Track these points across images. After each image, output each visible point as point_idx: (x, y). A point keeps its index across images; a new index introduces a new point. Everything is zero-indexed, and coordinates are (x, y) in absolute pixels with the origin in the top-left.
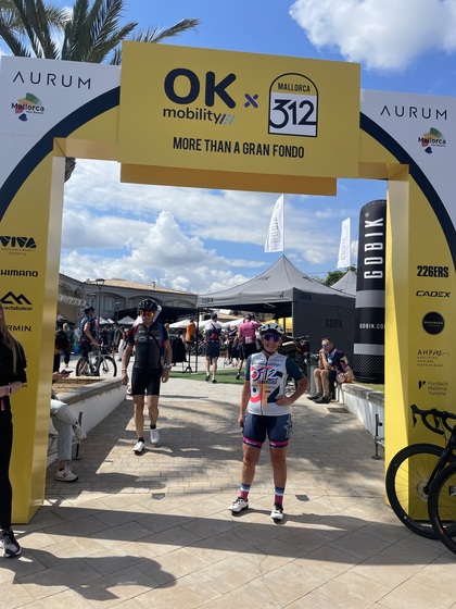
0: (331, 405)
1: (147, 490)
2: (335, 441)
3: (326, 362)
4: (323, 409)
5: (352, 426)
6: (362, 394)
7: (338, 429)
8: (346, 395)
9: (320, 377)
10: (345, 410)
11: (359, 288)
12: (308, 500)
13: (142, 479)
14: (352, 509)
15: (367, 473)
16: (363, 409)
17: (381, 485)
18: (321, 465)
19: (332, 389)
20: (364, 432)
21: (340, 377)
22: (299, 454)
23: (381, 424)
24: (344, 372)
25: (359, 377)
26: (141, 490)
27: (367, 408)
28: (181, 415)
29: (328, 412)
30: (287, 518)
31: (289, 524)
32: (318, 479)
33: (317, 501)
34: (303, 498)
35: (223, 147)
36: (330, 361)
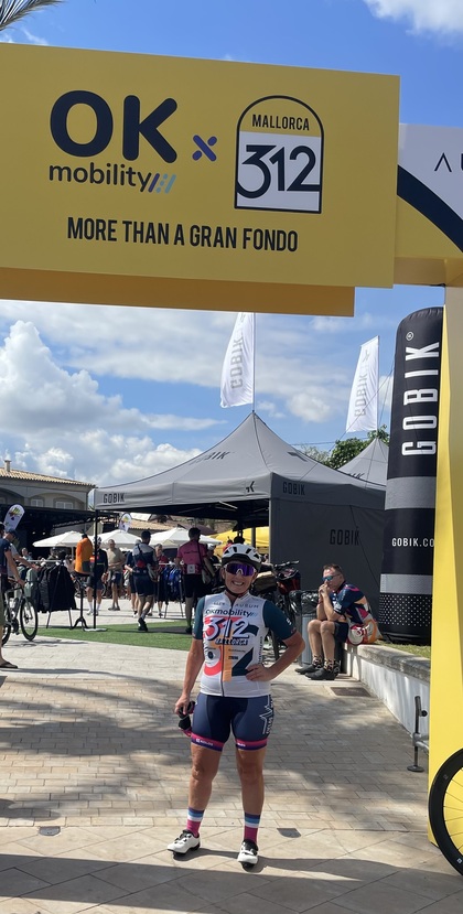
0: (338, 683)
1: (30, 822)
2: (345, 743)
3: (331, 608)
4: (325, 689)
5: (374, 717)
6: (393, 663)
7: (350, 722)
8: (363, 666)
9: (318, 635)
10: (362, 691)
11: (392, 474)
12: (298, 835)
13: (20, 805)
14: (372, 849)
15: (399, 794)
16: (395, 687)
17: (421, 813)
18: (319, 781)
19: (340, 656)
20: (395, 729)
21: (355, 634)
22: (283, 763)
23: (425, 714)
24: (361, 624)
25: (389, 634)
26: (20, 822)
27: (401, 686)
28: (76, 701)
29: (333, 695)
30: (263, 862)
31: (267, 871)
32: (314, 804)
33: (313, 837)
34: (291, 833)
35: (154, 233)
36: (337, 606)
